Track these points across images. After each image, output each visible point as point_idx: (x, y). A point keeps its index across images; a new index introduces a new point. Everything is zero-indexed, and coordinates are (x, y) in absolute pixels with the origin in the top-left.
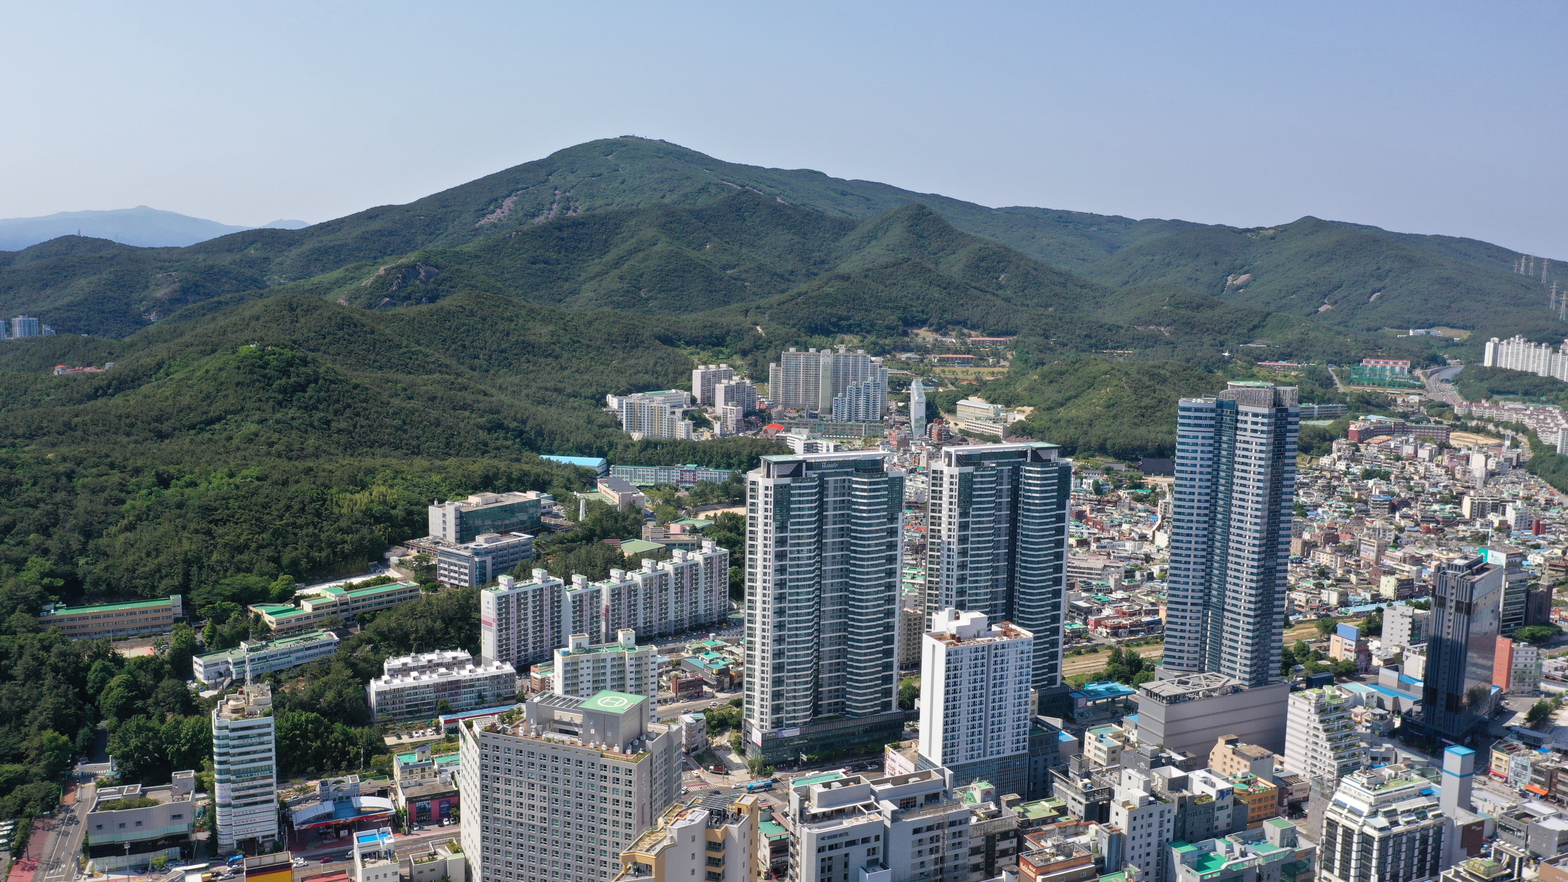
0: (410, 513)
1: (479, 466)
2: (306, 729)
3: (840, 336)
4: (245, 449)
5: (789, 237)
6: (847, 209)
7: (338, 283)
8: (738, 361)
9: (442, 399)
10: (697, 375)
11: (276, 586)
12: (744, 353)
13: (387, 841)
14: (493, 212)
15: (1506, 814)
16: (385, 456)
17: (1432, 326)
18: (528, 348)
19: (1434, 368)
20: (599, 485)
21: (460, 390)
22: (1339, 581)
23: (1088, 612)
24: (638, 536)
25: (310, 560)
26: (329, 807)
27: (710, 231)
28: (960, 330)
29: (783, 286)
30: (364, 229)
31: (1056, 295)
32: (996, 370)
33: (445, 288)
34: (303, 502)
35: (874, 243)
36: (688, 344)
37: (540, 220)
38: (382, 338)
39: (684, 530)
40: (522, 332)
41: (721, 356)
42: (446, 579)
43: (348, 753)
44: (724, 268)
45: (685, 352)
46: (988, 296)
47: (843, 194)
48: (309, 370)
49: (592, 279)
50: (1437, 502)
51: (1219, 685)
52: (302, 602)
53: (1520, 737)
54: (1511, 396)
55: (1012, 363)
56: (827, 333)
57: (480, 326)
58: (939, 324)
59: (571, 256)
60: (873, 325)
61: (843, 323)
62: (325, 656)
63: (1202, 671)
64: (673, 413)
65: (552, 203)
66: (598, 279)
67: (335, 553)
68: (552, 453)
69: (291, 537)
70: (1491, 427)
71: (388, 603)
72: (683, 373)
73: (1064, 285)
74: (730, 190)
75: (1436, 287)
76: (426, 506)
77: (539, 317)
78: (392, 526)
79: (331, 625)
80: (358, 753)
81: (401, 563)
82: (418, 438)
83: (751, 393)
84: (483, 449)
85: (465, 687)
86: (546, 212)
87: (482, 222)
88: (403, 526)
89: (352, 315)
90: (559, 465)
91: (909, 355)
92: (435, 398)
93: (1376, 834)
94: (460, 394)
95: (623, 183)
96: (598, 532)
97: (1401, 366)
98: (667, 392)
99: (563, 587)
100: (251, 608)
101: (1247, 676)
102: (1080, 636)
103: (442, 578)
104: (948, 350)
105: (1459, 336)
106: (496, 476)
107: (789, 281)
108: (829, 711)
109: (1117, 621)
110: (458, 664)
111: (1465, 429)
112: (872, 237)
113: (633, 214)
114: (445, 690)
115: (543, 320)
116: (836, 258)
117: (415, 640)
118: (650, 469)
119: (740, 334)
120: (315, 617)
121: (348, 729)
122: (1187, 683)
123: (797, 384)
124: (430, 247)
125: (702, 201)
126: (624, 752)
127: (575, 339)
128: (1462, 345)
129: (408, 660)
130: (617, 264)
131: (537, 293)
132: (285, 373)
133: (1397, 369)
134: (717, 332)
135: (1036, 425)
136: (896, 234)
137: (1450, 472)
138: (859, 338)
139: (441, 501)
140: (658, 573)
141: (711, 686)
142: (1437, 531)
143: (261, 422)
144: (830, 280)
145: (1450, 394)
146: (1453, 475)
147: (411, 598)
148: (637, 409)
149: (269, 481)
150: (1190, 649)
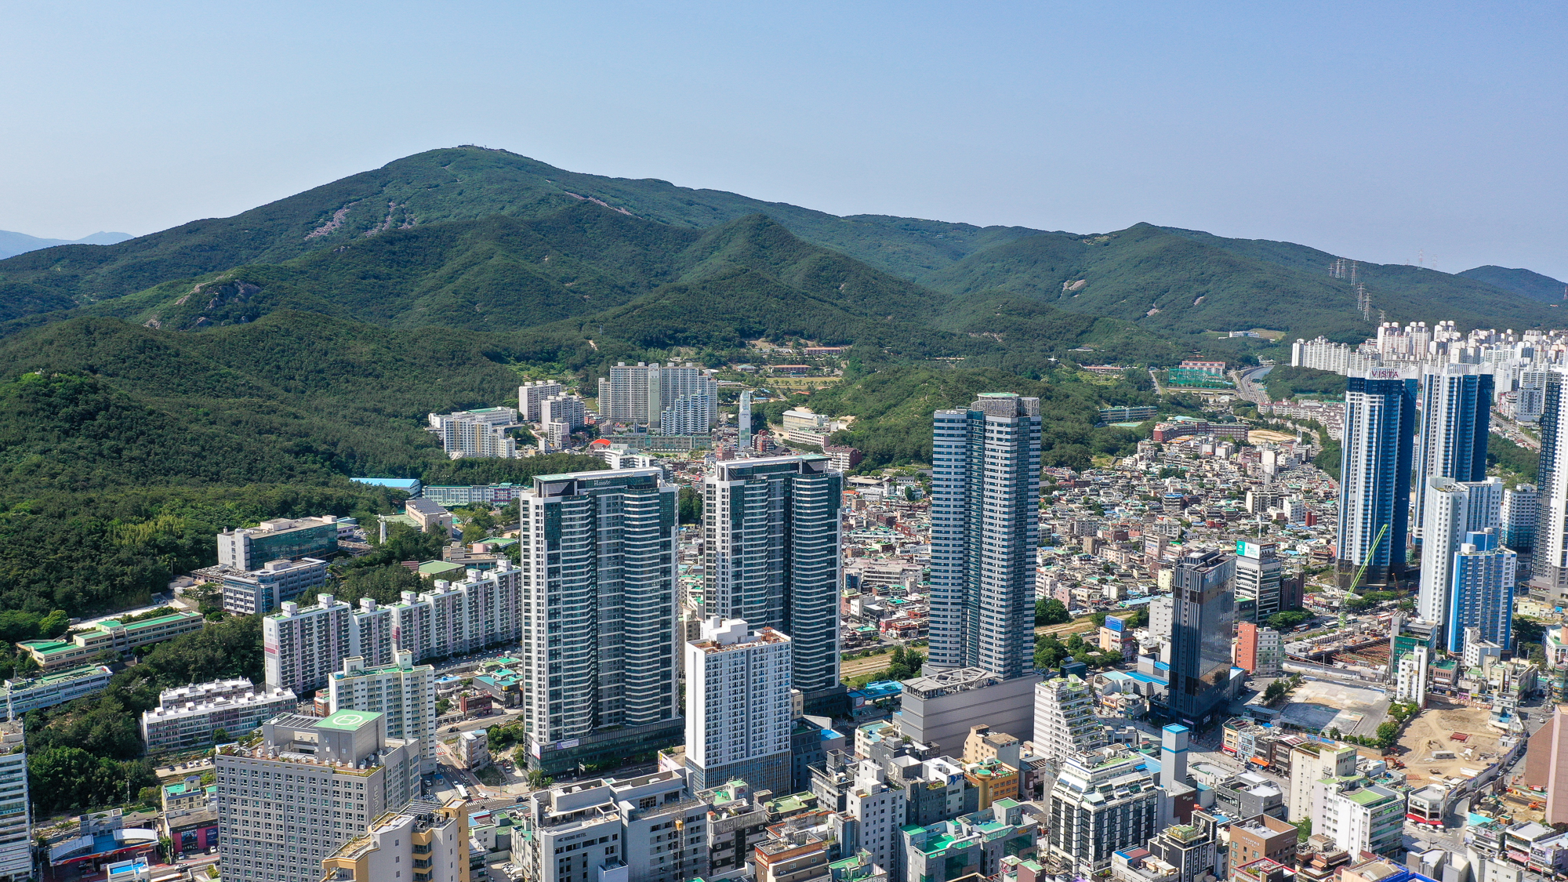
0: (198, 542)
1: (276, 492)
2: (69, 764)
3: (676, 349)
4: (25, 482)
5: (630, 249)
6: (694, 219)
7: (152, 302)
8: (570, 376)
9: (247, 423)
10: (523, 391)
11: (46, 622)
12: (576, 368)
13: (141, 871)
14: (323, 225)
15: (1224, 785)
16: (179, 484)
17: (1249, 328)
18: (348, 367)
19: (1248, 368)
20: (407, 506)
21: (269, 413)
22: (1121, 576)
23: (881, 614)
24: (440, 557)
25: (86, 593)
26: (88, 841)
27: (548, 243)
28: (797, 340)
29: (624, 298)
30: (183, 243)
31: (895, 303)
32: (828, 379)
33: (267, 305)
34: (79, 534)
35: (716, 253)
36: (518, 360)
37: (374, 232)
38: (188, 361)
39: (486, 549)
40: (342, 351)
41: (552, 371)
42: (233, 608)
43: (115, 787)
44: (563, 281)
45: (514, 369)
46: (827, 306)
47: (690, 203)
48: (99, 397)
49: (425, 293)
50: (1225, 497)
51: (975, 678)
52: (75, 637)
53: (1253, 714)
54: (1312, 395)
55: (845, 373)
56: (663, 346)
57: (296, 346)
58: (776, 334)
59: (403, 270)
60: (709, 337)
61: (679, 335)
62: (96, 691)
63: (963, 666)
64: (495, 431)
65: (386, 216)
66: (432, 293)
67: (113, 586)
68: (364, 475)
69: (66, 571)
70: (1289, 424)
71: (167, 635)
72: (510, 389)
73: (904, 294)
74: (571, 200)
75: (1255, 290)
76: (215, 535)
77: (361, 335)
78: (178, 556)
79: (106, 659)
80: (125, 787)
81: (186, 594)
82: (217, 464)
83: (578, 408)
84: (288, 473)
85: (243, 715)
86: (380, 224)
87: (311, 236)
88: (190, 555)
89: (155, 338)
90: (368, 488)
91: (744, 366)
92: (240, 422)
93: (1091, 808)
94: (267, 417)
95: (460, 194)
96: (397, 554)
97: (1216, 368)
98: (492, 409)
99: (350, 611)
100: (19, 645)
101: (1002, 669)
102: (870, 639)
103: (228, 607)
104: (784, 361)
105: (1274, 336)
106: (295, 501)
107: (629, 293)
108: (610, 722)
109: (906, 622)
110: (238, 692)
111: (1267, 427)
112: (715, 247)
113: (468, 226)
114: (221, 719)
115: (364, 338)
116: (678, 269)
117: (194, 670)
118: (463, 488)
119: (572, 349)
120: (88, 651)
121: (115, 763)
122: (946, 678)
123: (626, 399)
124: (255, 263)
125: (542, 213)
126: (358, 767)
127: (398, 357)
128: (1276, 346)
129: (185, 691)
130: (451, 278)
131: (367, 309)
132: (73, 400)
133: (1213, 371)
134: (548, 347)
135: (856, 434)
136: (738, 244)
137: (1242, 468)
138: (695, 350)
139: (231, 529)
140: (451, 594)
141: (500, 703)
142: (1220, 526)
143: (43, 452)
144: (666, 292)
145: (1258, 394)
146: (1245, 472)
147: (194, 628)
148: (458, 427)
149: (44, 514)
150: (952, 646)
